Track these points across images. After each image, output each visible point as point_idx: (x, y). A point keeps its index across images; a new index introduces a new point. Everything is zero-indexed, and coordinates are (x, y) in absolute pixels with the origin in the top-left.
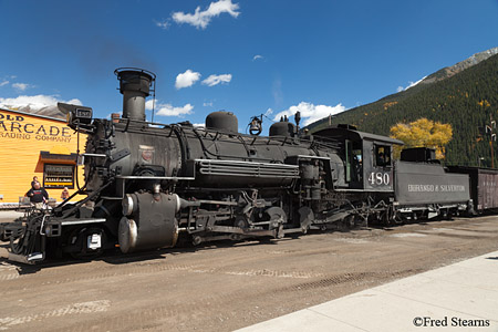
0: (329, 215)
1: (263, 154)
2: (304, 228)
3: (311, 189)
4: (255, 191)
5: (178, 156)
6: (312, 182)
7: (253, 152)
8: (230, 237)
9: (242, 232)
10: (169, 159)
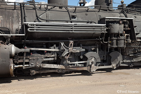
0: (136, 57)
1: (82, 18)
2: (114, 65)
3: (117, 40)
4: (72, 42)
5: (18, 21)
6: (118, 35)
7: (74, 17)
8: (56, 71)
9: (64, 68)
10: (13, 23)
